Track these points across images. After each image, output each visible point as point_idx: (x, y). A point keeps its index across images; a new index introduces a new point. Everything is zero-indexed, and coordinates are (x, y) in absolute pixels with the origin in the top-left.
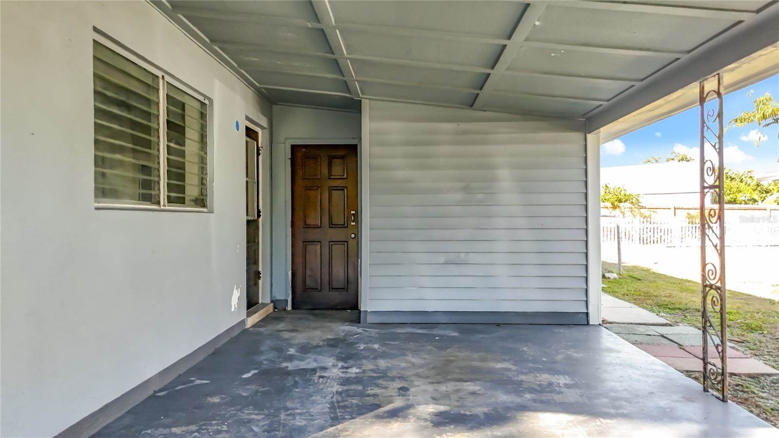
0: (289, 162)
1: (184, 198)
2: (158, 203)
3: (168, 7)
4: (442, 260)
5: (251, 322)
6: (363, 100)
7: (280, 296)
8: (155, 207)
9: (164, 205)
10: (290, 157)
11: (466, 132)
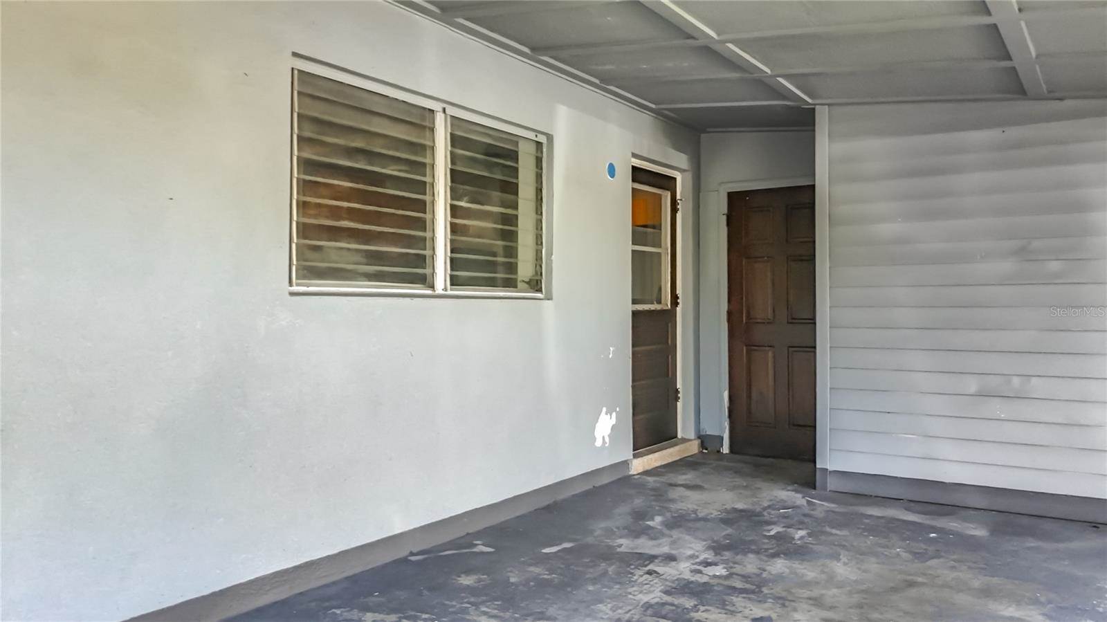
0: (725, 218)
1: (516, 280)
2: (432, 287)
3: (433, 11)
4: (973, 389)
5: (638, 466)
6: (817, 107)
7: (710, 430)
8: (429, 292)
9: (445, 289)
10: (726, 211)
11: (1019, 145)
